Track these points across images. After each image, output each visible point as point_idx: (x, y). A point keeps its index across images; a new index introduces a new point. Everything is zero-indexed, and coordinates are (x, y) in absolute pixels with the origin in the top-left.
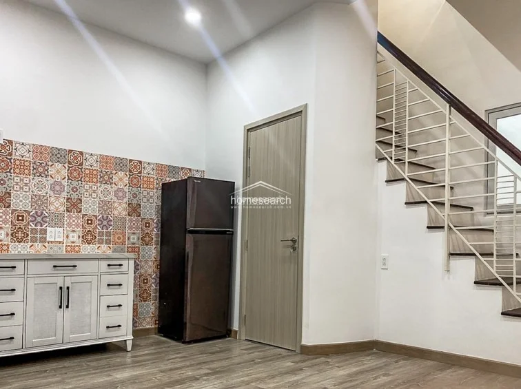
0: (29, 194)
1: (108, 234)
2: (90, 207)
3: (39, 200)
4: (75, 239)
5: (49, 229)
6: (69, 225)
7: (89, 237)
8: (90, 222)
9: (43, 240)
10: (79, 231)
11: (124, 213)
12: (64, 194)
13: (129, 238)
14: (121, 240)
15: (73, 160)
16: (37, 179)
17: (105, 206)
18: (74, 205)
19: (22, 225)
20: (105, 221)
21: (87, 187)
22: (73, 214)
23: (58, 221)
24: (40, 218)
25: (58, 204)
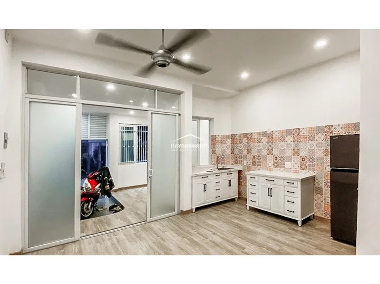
0: (279, 149)
1: (313, 166)
2: (303, 153)
3: (283, 151)
4: (297, 167)
5: (286, 163)
6: (294, 161)
7: (303, 167)
8: (303, 160)
9: (284, 167)
10: (299, 164)
11: (323, 155)
12: (292, 148)
13: (325, 168)
14: (321, 169)
15: (295, 133)
16: (281, 143)
17: (312, 152)
18: (296, 152)
19: (276, 161)
20: (312, 159)
21: (302, 144)
22: (295, 156)
23: (290, 160)
24: (283, 159)
25: (289, 153)
